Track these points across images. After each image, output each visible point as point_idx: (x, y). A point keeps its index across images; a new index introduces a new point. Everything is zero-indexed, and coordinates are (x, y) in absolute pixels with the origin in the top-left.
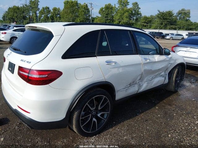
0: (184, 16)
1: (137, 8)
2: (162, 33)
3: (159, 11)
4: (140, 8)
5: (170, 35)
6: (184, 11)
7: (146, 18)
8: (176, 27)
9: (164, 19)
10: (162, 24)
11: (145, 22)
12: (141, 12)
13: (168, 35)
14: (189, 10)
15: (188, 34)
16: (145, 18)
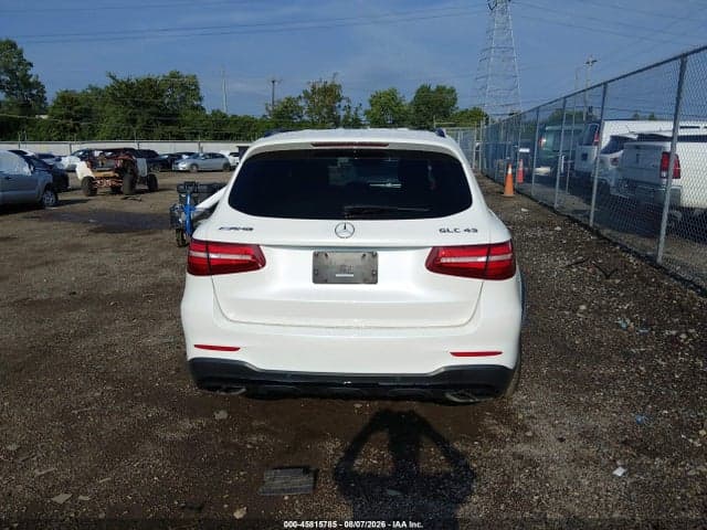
0: (183, 94)
1: (19, 63)
2: (153, 152)
3: (113, 78)
4: (31, 65)
5: (185, 157)
6: (179, 77)
7: (67, 100)
8: (183, 129)
9: (137, 104)
10: (134, 122)
11: (68, 117)
12: (39, 80)
13: (179, 156)
14: (194, 77)
15: (237, 151)
16: (65, 102)
